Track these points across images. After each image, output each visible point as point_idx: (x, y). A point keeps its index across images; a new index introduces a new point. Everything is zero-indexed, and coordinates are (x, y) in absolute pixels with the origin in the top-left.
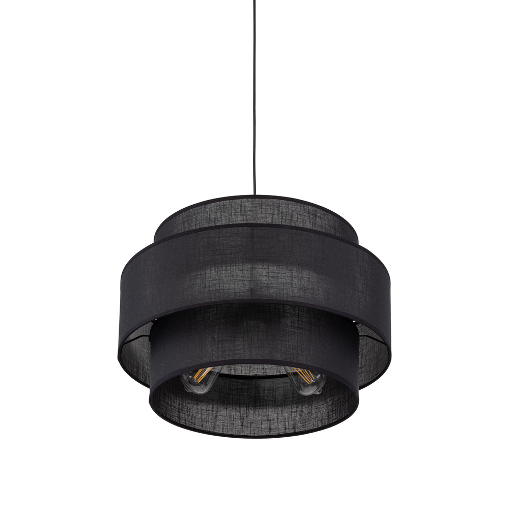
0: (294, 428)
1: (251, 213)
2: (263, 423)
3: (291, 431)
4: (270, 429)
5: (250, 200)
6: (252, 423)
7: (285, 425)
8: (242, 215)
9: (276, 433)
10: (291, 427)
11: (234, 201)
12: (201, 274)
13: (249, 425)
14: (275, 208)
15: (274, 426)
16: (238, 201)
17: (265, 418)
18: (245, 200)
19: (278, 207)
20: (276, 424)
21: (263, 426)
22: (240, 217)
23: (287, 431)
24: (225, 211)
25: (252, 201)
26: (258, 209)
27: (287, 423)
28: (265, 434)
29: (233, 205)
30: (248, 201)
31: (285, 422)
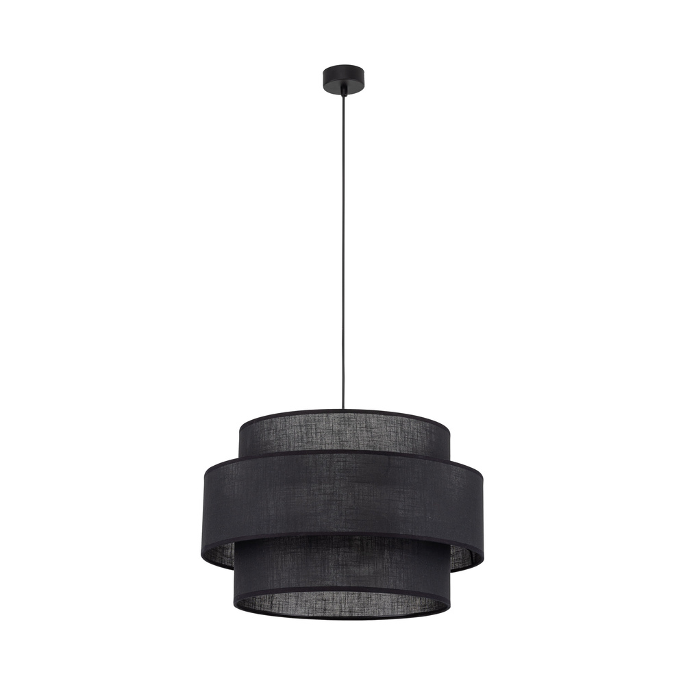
0: (351, 612)
1: (376, 430)
2: (318, 602)
3: (347, 615)
4: (325, 610)
5: (375, 415)
6: (307, 601)
7: (341, 607)
8: (367, 431)
9: (331, 615)
10: (347, 610)
11: (359, 415)
12: (337, 501)
13: (303, 604)
14: (399, 426)
15: (329, 606)
16: (363, 415)
17: (320, 597)
18: (371, 415)
19: (401, 425)
20: (331, 605)
21: (317, 606)
22: (365, 432)
23: (343, 614)
24: (349, 425)
25: (377, 417)
26: (383, 425)
27: (343, 605)
28: (319, 615)
29: (358, 419)
30: (373, 417)
31: (341, 603)
